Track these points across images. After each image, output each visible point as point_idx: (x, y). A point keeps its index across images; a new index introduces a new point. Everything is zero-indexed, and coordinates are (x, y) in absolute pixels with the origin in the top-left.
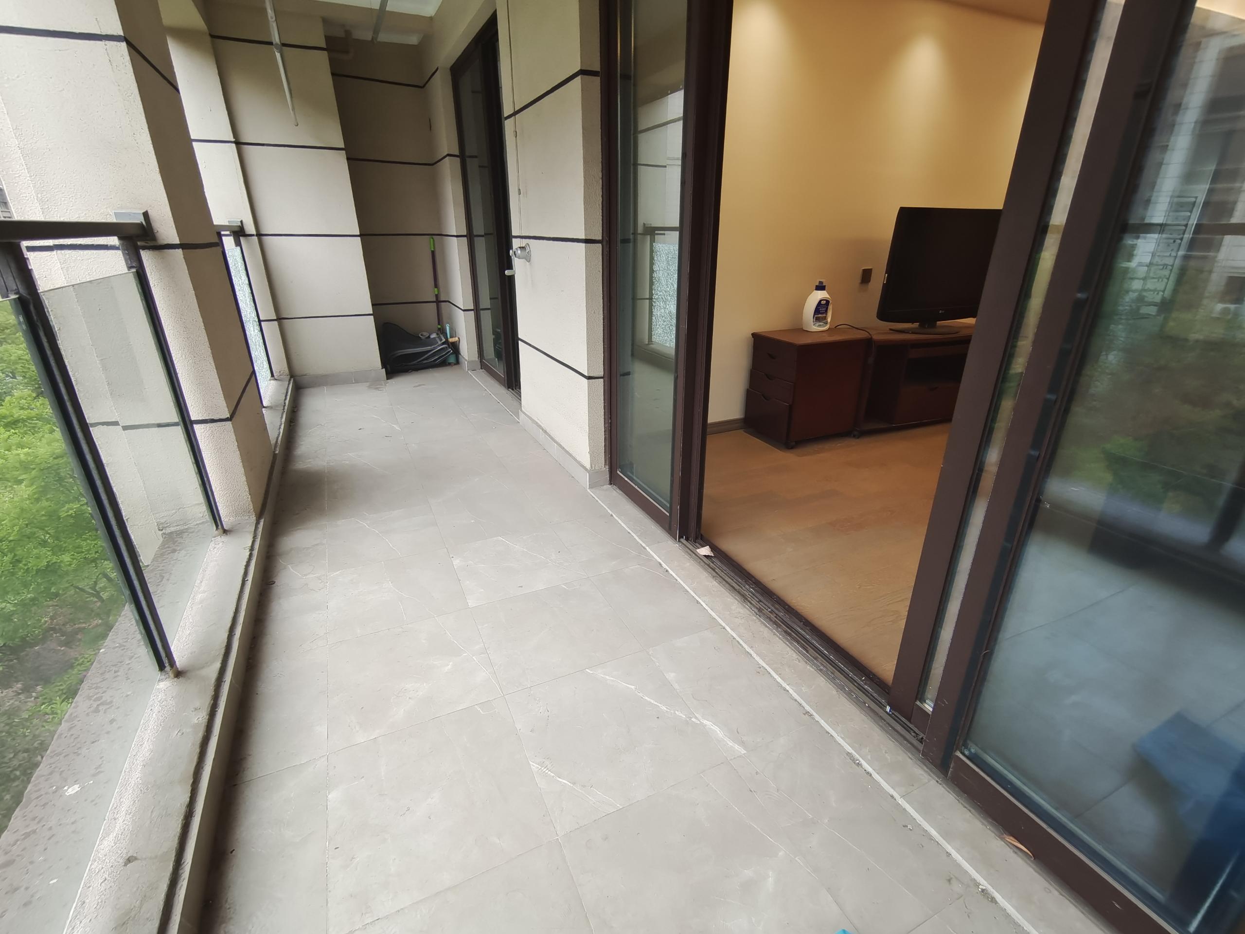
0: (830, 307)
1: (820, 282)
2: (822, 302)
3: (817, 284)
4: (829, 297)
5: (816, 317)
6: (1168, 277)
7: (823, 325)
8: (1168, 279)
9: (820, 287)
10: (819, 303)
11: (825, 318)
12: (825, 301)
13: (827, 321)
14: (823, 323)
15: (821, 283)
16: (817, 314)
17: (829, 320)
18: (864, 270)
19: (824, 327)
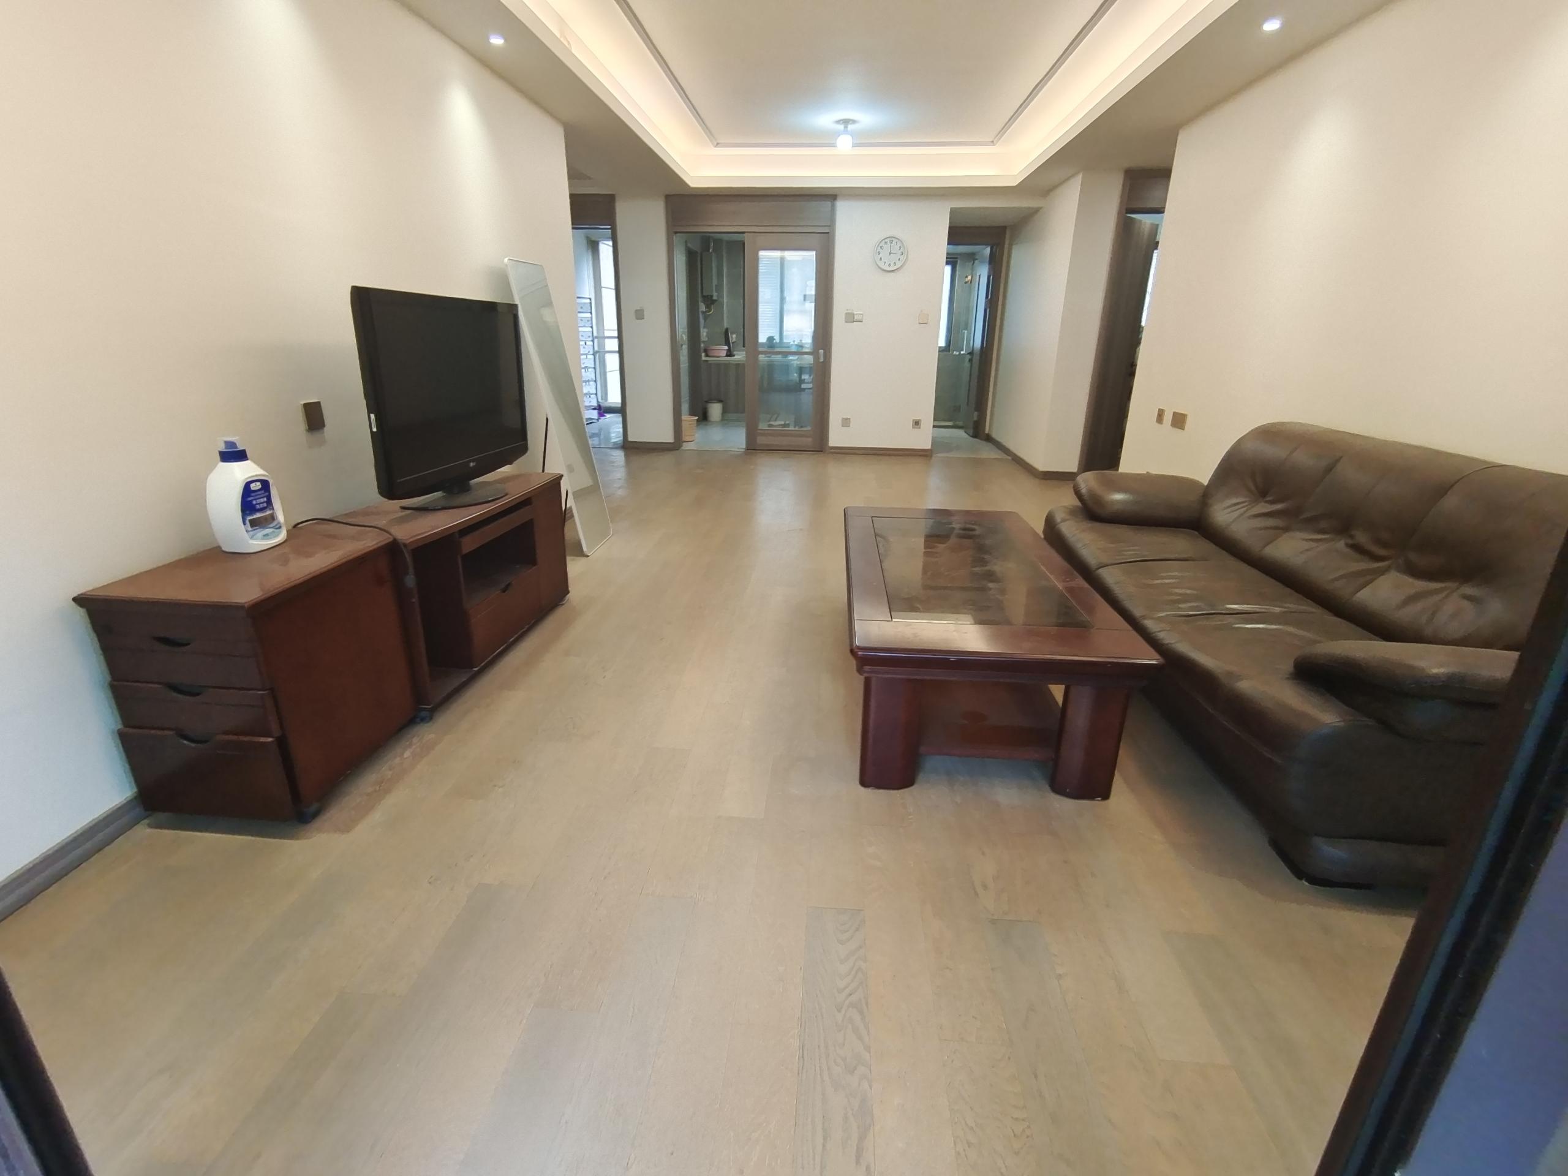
0: (274, 492)
1: (226, 443)
2: (252, 485)
3: (222, 447)
4: (262, 472)
5: (250, 521)
6: (594, 379)
7: (273, 532)
8: (595, 381)
9: (233, 455)
10: (247, 490)
11: (272, 518)
12: (258, 484)
13: (279, 523)
14: (271, 530)
15: (230, 444)
16: (251, 514)
17: (281, 517)
18: (305, 405)
19: (277, 535)
